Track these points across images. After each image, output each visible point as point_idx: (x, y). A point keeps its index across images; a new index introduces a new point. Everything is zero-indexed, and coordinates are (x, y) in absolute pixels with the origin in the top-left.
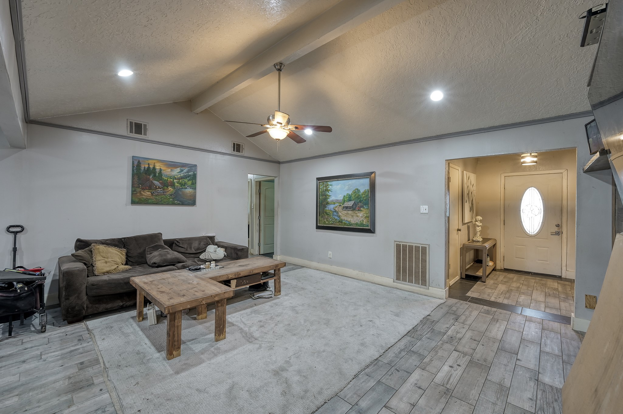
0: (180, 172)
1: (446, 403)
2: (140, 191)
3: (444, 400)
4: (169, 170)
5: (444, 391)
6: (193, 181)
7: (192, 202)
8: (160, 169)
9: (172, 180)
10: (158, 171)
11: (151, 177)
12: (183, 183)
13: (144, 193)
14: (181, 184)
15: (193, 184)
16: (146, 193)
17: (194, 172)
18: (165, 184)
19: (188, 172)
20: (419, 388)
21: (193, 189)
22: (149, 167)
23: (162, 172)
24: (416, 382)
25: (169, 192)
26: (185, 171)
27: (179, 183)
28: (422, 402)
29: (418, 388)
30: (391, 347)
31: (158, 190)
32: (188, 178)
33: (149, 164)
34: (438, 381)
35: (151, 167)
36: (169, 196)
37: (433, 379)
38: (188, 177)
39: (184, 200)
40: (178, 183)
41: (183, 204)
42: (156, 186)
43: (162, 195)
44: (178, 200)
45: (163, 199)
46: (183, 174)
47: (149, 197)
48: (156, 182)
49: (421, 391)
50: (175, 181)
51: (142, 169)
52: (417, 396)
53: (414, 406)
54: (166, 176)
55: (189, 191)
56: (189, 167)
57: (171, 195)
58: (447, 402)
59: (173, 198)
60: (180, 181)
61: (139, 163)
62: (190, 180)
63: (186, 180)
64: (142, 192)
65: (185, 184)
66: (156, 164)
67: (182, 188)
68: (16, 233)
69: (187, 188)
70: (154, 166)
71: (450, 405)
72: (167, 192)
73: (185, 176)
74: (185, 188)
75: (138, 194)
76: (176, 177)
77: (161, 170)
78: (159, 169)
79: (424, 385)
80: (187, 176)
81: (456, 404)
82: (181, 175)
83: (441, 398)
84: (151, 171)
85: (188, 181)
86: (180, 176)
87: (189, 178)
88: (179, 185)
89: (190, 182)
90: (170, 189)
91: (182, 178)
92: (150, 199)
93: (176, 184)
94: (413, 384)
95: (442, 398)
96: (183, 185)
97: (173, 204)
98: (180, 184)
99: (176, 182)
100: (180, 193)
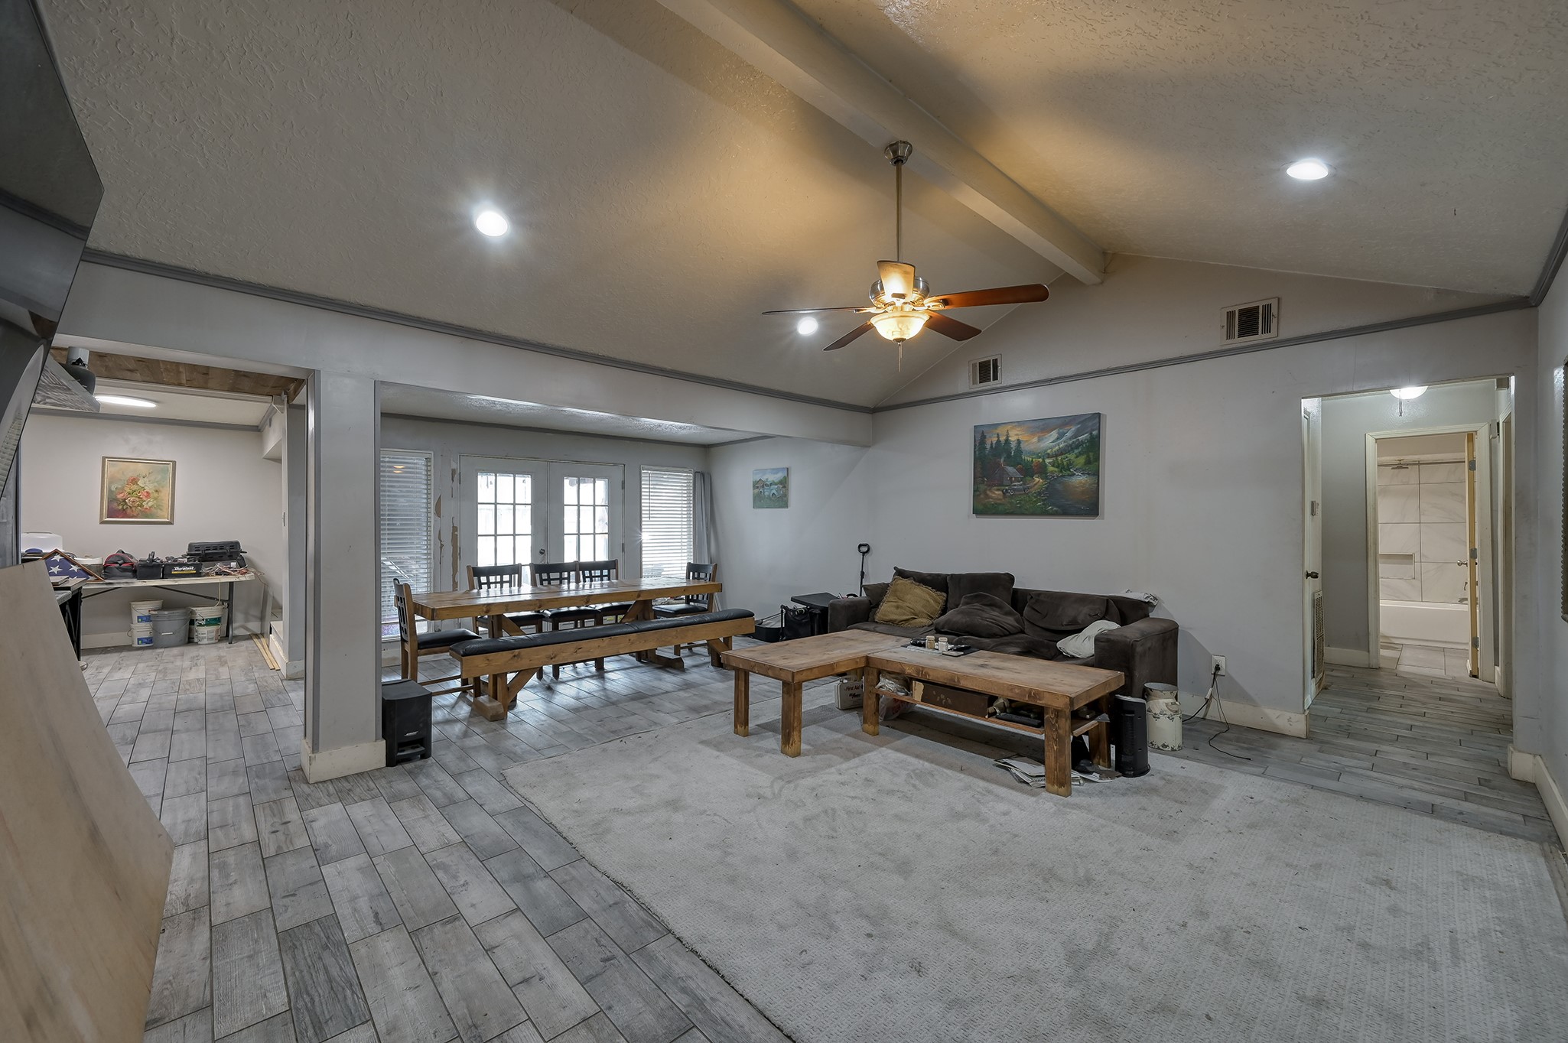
0: (1058, 439)
1: (448, 1011)
2: (986, 490)
3: (459, 1013)
4: (1035, 440)
5: (482, 1028)
6: (1088, 456)
7: (1089, 506)
8: (1018, 440)
9: (1040, 460)
10: (1013, 445)
11: (1002, 460)
12: (1065, 463)
13: (990, 494)
14: (1062, 467)
15: (1088, 462)
16: (994, 493)
17: (1091, 434)
18: (1027, 471)
19: (1076, 435)
20: (526, 981)
21: (1088, 474)
22: (999, 441)
23: (1022, 446)
24: (548, 980)
25: (1036, 486)
26: (1068, 435)
27: (1056, 464)
28: (486, 967)
29: (527, 976)
30: (723, 977)
31: (1015, 485)
32: (1076, 451)
33: (998, 437)
34: (521, 1035)
35: (1003, 439)
36: (1035, 497)
37: (534, 1026)
38: (1077, 447)
39: (1069, 503)
40: (1053, 466)
41: (1065, 511)
42: (1011, 478)
43: (1023, 494)
44: (1053, 505)
45: (1023, 502)
46: (1065, 442)
47: (1000, 499)
48: (1010, 469)
49: (515, 976)
50: (1047, 461)
51: (988, 446)
52: (506, 965)
53: (486, 951)
54: (1032, 453)
55: (1079, 480)
56: (1079, 424)
57: (1039, 493)
58: (449, 1014)
59: (1043, 500)
60: (1057, 459)
61: (983, 437)
62: (1083, 454)
63: (1072, 456)
64: (988, 492)
65: (1070, 464)
66: (1010, 433)
67: (1063, 476)
68: (864, 553)
69: (1074, 474)
70: (1008, 436)
71: (438, 1015)
72: (1031, 488)
73: (1071, 445)
74: (1069, 475)
75: (982, 496)
76: (1049, 451)
77: (1019, 442)
78: (1016, 442)
79: (527, 995)
80: (1073, 446)
81: (432, 1031)
82: (1061, 446)
83: (468, 1008)
84: (1003, 447)
85: (1077, 457)
86: (1057, 448)
87: (1080, 449)
88: (1056, 469)
89: (1082, 460)
90: (1037, 479)
91: (1061, 452)
92: (1000, 504)
93: (1051, 468)
94: (544, 973)
95: (466, 1011)
96: (1065, 469)
97: (1044, 513)
98: (1058, 467)
99: (1049, 463)
100: (1059, 487)
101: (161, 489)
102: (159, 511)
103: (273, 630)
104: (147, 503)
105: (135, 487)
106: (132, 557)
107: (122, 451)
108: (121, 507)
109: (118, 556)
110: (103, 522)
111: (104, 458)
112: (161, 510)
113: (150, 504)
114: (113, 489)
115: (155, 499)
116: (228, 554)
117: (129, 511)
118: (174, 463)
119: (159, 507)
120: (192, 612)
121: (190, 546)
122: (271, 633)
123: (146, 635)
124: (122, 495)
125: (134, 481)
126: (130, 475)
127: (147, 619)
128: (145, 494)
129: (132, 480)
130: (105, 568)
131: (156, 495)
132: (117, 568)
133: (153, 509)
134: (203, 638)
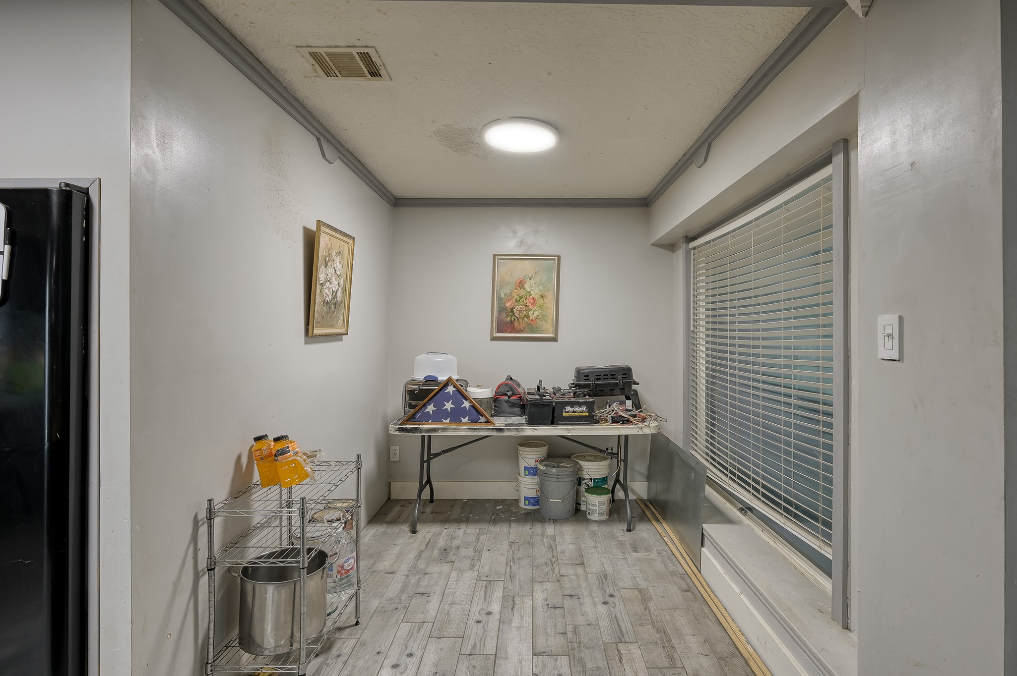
101: (546, 294)
102: (544, 322)
103: (706, 540)
104: (533, 313)
105: (522, 292)
106: (519, 385)
107: (510, 245)
108: (509, 318)
109: (507, 385)
110: (494, 339)
111: (495, 256)
112: (546, 322)
113: (536, 314)
114: (503, 296)
115: (541, 307)
116: (621, 387)
117: (516, 323)
118: (559, 257)
119: (544, 317)
120: (580, 469)
121: (579, 372)
122: (702, 545)
123: (532, 493)
124: (510, 303)
125: (521, 284)
126: (518, 276)
127: (533, 471)
128: (531, 301)
129: (520, 283)
130: (495, 400)
131: (541, 301)
132: (507, 402)
133: (538, 321)
134: (594, 512)
